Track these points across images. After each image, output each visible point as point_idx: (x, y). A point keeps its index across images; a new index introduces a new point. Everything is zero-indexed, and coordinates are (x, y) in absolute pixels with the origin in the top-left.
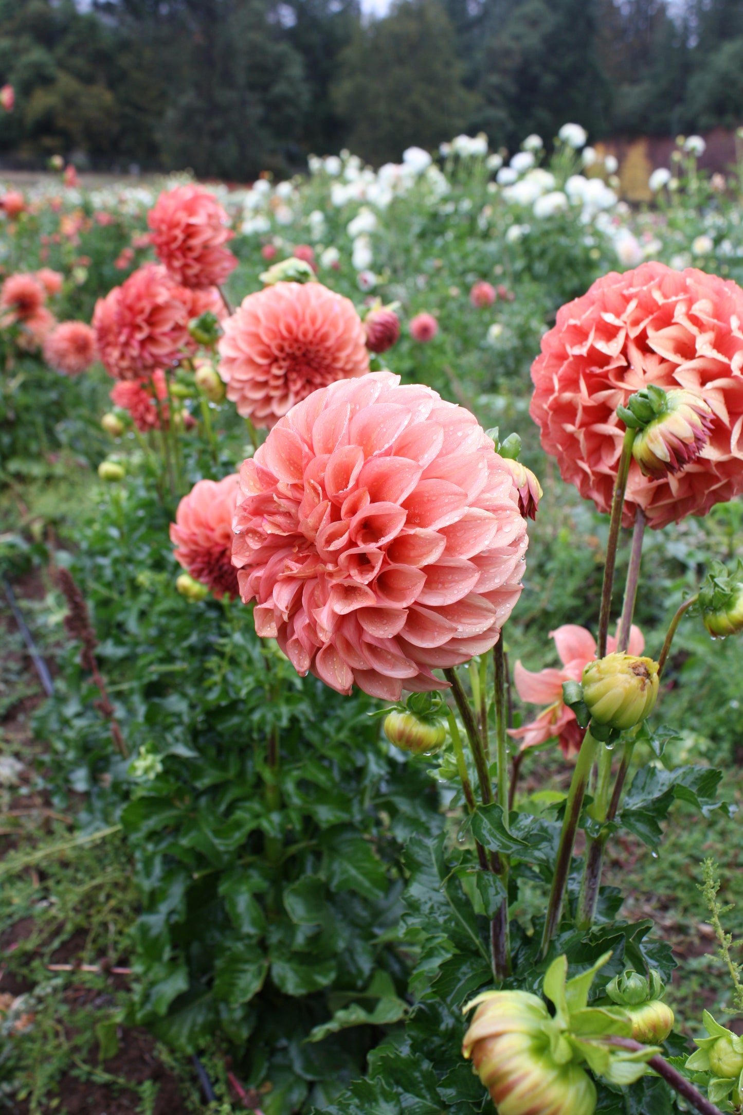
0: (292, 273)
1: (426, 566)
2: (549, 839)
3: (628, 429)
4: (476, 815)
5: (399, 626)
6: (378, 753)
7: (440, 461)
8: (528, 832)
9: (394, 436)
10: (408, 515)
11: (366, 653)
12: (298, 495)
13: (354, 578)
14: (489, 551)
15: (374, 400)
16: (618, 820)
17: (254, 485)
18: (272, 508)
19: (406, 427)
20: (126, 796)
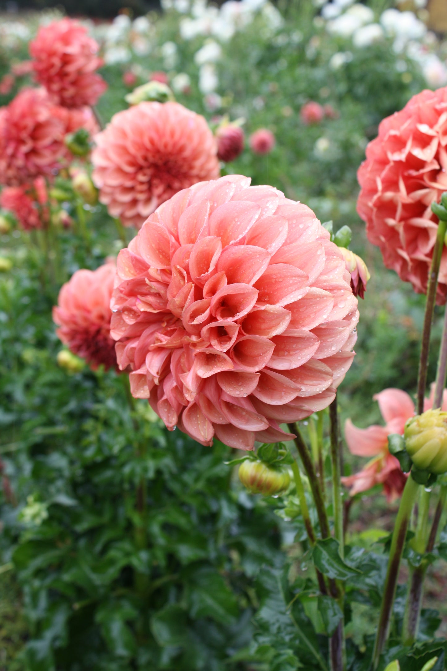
0: (153, 94)
1: (274, 337)
2: (378, 569)
3: (441, 222)
4: (316, 548)
5: (252, 387)
6: (230, 500)
7: (286, 248)
8: (360, 562)
9: (246, 228)
10: (259, 294)
11: (225, 410)
12: (166, 279)
13: (215, 347)
14: (327, 324)
15: (229, 198)
16: (435, 552)
17: (129, 271)
18: (144, 289)
19: (257, 221)
20: (15, 539)
